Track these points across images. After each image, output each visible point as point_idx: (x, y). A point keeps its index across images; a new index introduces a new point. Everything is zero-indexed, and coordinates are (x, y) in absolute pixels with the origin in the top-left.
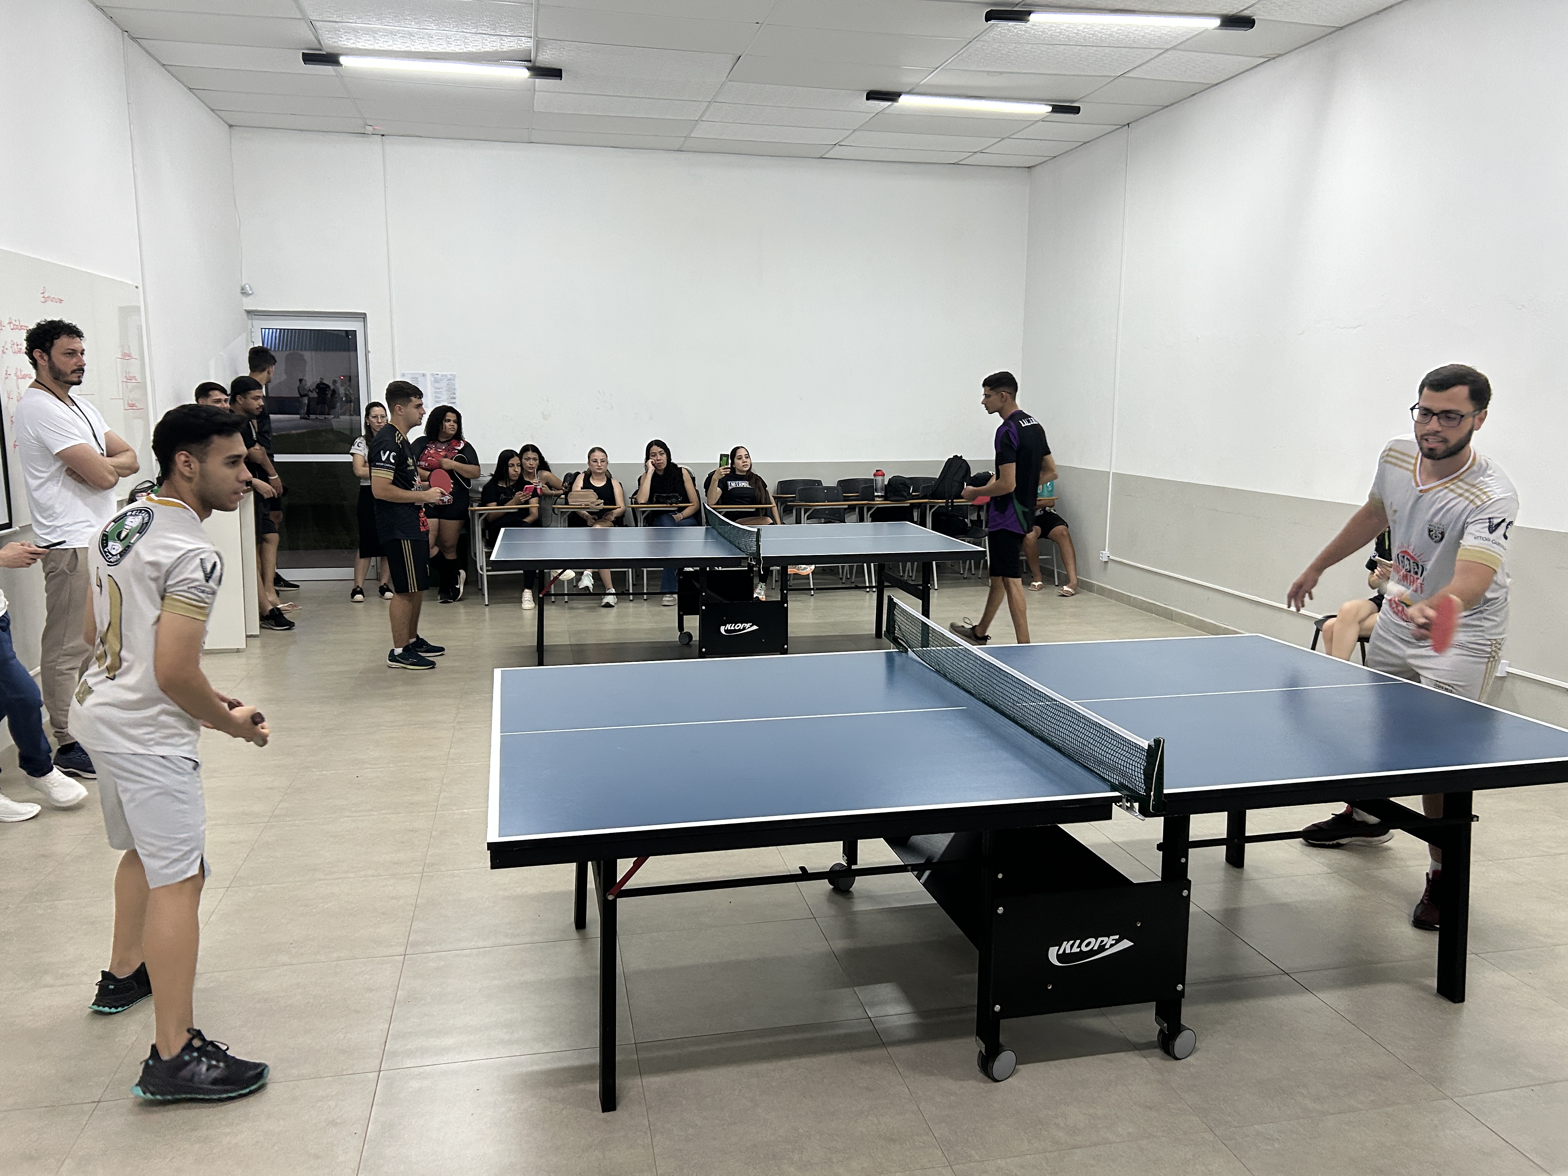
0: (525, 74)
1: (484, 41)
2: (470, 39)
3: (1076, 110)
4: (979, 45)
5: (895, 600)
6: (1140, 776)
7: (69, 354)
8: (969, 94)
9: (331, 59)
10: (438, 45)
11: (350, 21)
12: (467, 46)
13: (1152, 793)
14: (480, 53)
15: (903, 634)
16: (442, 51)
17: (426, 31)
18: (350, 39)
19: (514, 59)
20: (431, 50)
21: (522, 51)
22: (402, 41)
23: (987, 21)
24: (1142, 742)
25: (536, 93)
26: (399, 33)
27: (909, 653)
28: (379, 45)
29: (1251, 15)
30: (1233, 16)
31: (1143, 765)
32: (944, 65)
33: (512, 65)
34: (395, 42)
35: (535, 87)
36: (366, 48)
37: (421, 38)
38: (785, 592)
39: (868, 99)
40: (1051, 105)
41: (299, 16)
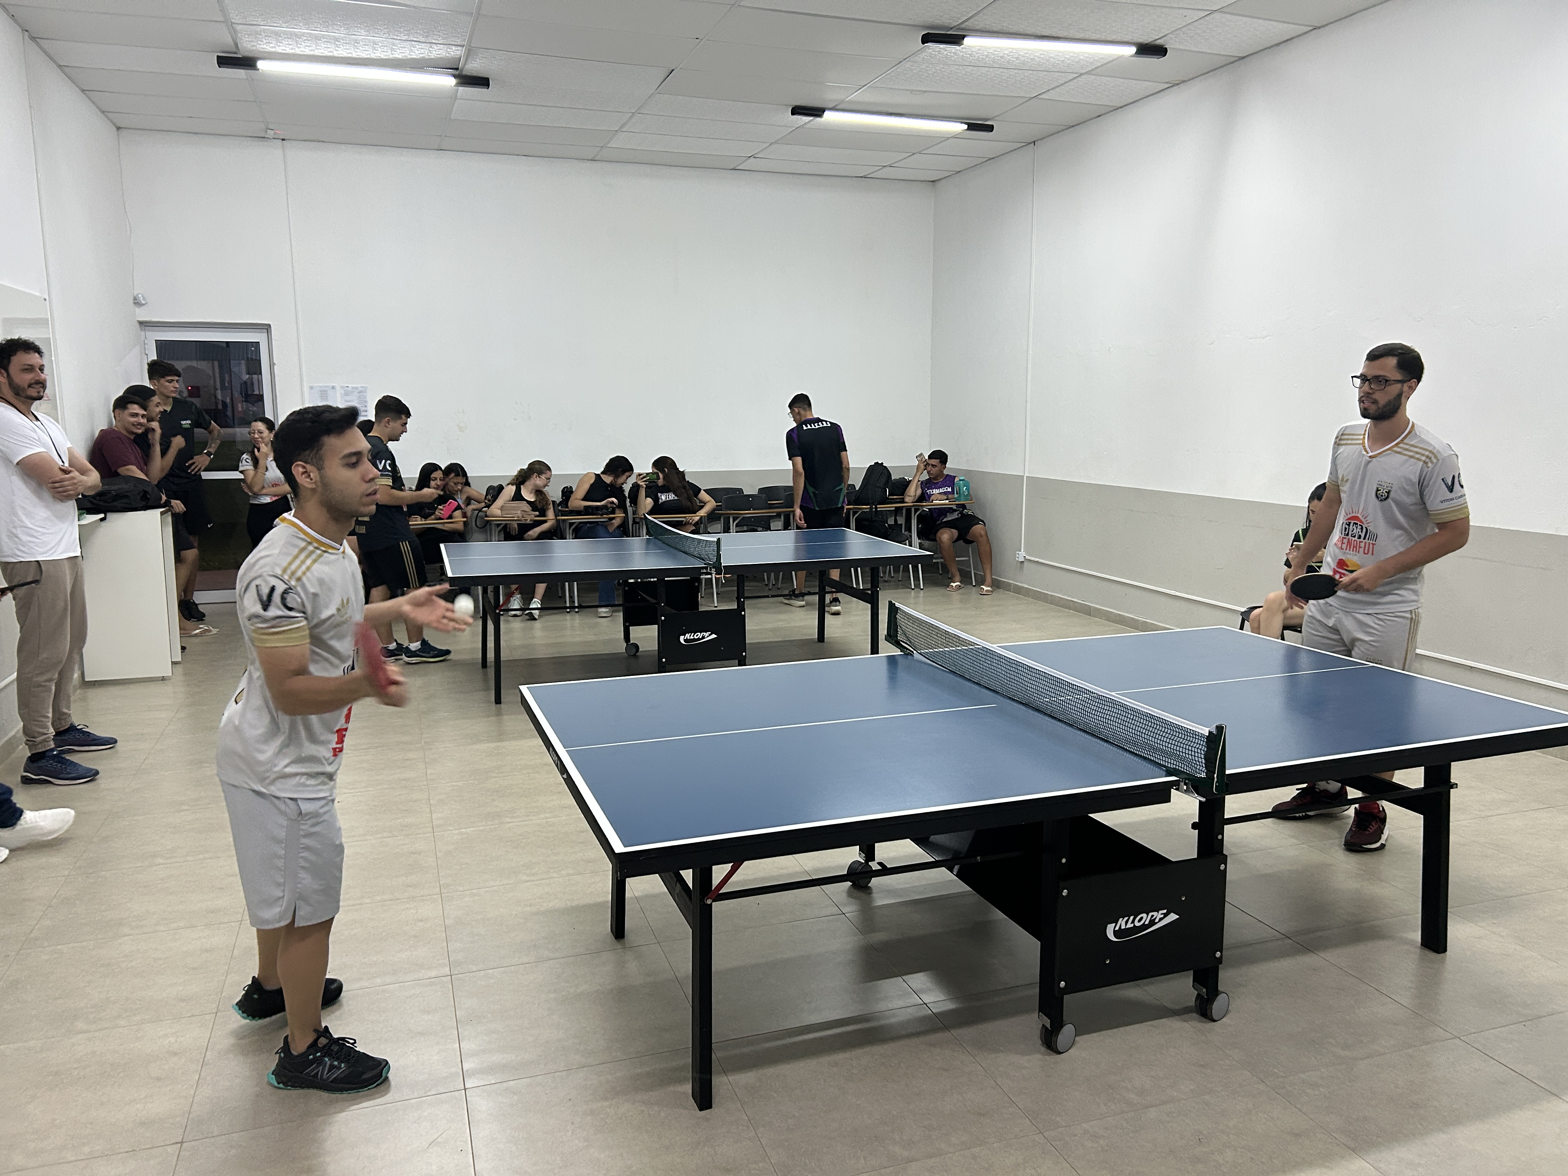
0: (452, 81)
1: (412, 48)
2: (399, 46)
3: (990, 128)
4: (908, 65)
5: (897, 605)
6: (1200, 761)
7: (27, 369)
8: (891, 111)
9: (247, 63)
10: (364, 50)
11: (275, 25)
12: (393, 52)
13: (1215, 775)
14: (407, 59)
15: (907, 637)
16: (366, 57)
17: (354, 36)
18: (270, 43)
19: (441, 66)
20: (354, 55)
21: (450, 59)
22: (326, 46)
23: (923, 43)
24: (1202, 729)
25: (458, 102)
26: (324, 38)
27: (914, 655)
28: (301, 49)
29: (1163, 44)
30: (1147, 44)
31: (1204, 751)
32: (872, 83)
33: (435, 73)
34: (318, 47)
35: (456, 95)
36: (286, 52)
37: (346, 43)
38: (742, 600)
39: (793, 114)
40: (966, 123)
41: (222, 19)
